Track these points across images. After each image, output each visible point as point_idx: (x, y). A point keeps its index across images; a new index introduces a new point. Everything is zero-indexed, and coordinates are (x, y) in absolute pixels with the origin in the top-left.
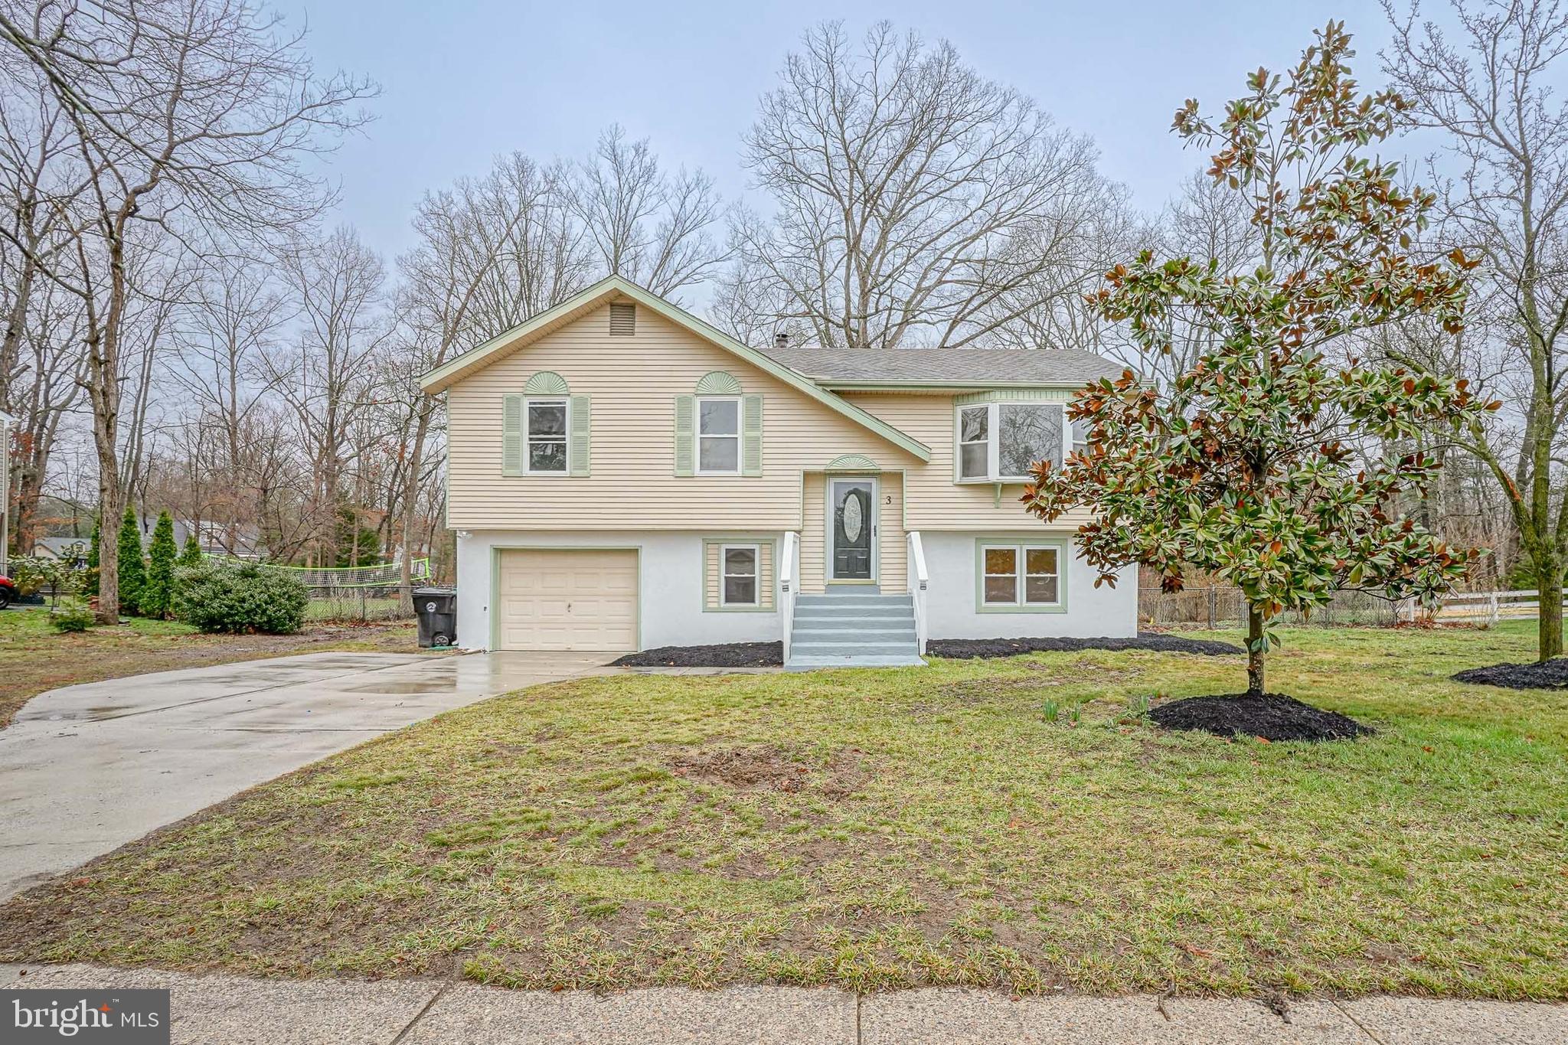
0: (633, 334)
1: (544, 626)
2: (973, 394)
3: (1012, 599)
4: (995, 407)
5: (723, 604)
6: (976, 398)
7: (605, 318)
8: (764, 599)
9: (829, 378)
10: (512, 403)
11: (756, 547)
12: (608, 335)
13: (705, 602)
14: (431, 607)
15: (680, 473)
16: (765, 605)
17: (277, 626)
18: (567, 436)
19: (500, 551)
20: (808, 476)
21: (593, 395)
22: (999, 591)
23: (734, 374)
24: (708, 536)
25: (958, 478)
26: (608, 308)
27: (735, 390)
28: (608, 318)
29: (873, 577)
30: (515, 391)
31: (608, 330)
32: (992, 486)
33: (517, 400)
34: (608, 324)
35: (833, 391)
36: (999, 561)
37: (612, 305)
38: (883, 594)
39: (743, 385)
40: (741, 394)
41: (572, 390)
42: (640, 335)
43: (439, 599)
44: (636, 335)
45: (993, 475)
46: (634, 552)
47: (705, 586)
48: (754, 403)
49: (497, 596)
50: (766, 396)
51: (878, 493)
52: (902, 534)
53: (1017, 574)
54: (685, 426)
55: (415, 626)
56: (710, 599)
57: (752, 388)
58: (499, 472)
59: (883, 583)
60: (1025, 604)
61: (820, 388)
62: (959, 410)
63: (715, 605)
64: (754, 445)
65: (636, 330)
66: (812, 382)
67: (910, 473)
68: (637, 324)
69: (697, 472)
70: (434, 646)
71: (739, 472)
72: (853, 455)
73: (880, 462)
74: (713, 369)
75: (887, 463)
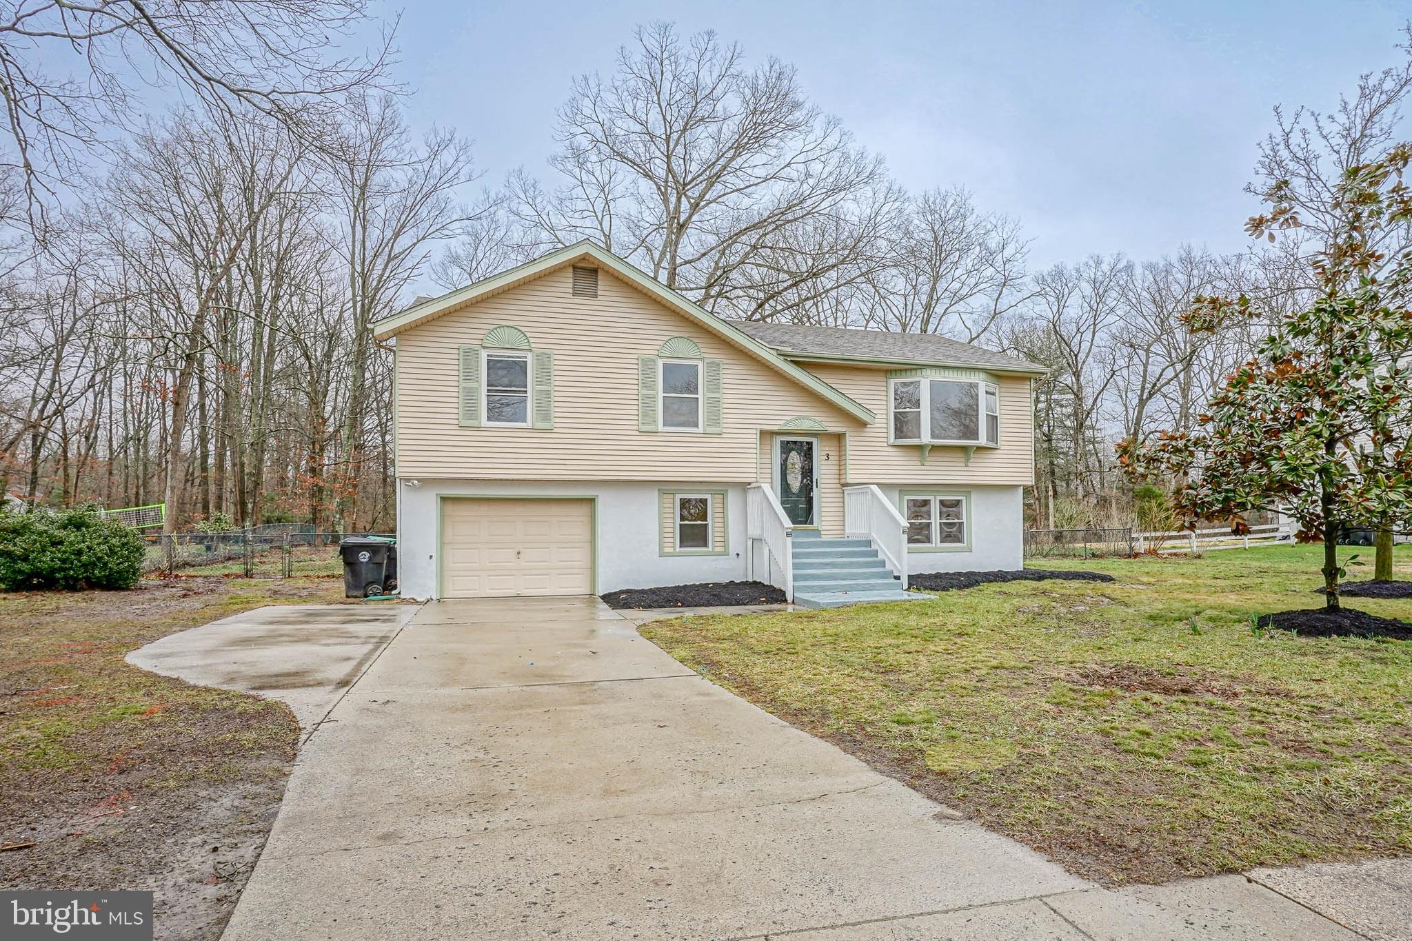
0: (596, 296)
1: (490, 573)
2: (906, 370)
3: (928, 540)
4: (925, 383)
5: (678, 549)
6: (908, 373)
7: (568, 278)
8: (716, 544)
9: (790, 349)
10: (468, 356)
11: (708, 497)
12: (571, 296)
13: (661, 548)
14: (364, 557)
15: (644, 428)
16: (717, 549)
17: (116, 580)
18: (529, 389)
19: (444, 499)
20: (763, 434)
21: (556, 352)
22: (918, 534)
23: (696, 340)
24: (663, 487)
25: (892, 440)
26: (571, 270)
27: (696, 354)
28: (571, 280)
29: (815, 524)
30: (473, 343)
31: (571, 291)
32: (920, 448)
33: (477, 353)
34: (571, 286)
35: (792, 361)
36: (919, 508)
37: (575, 267)
38: (824, 538)
39: (702, 350)
40: (700, 357)
41: (533, 345)
42: (604, 298)
43: (374, 549)
44: (599, 298)
45: (926, 438)
46: (591, 501)
47: (661, 533)
48: (714, 367)
49: (442, 544)
50: (725, 361)
51: (820, 451)
52: (839, 486)
53: (932, 520)
54: (648, 383)
55: (340, 576)
56: (666, 545)
57: (710, 353)
58: (456, 422)
59: (824, 528)
60: (939, 545)
61: (782, 358)
62: (892, 382)
63: (671, 550)
64: (714, 404)
65: (599, 293)
66: (774, 353)
67: (851, 434)
68: (599, 288)
69: (661, 427)
70: (366, 596)
71: (701, 429)
72: (804, 418)
73: (829, 424)
74: (676, 334)
75: (832, 425)
